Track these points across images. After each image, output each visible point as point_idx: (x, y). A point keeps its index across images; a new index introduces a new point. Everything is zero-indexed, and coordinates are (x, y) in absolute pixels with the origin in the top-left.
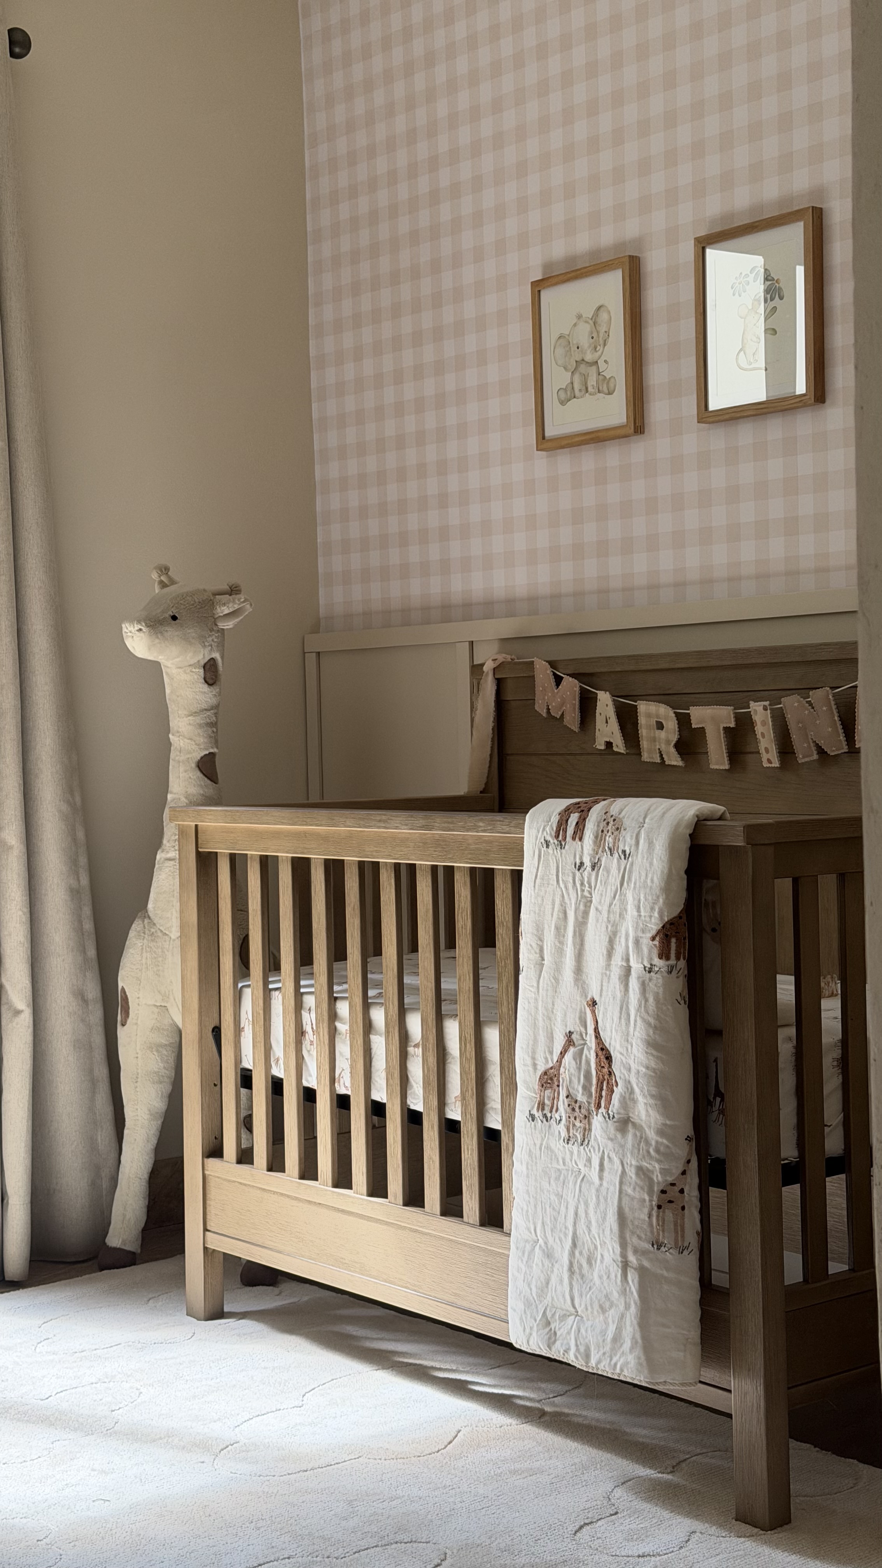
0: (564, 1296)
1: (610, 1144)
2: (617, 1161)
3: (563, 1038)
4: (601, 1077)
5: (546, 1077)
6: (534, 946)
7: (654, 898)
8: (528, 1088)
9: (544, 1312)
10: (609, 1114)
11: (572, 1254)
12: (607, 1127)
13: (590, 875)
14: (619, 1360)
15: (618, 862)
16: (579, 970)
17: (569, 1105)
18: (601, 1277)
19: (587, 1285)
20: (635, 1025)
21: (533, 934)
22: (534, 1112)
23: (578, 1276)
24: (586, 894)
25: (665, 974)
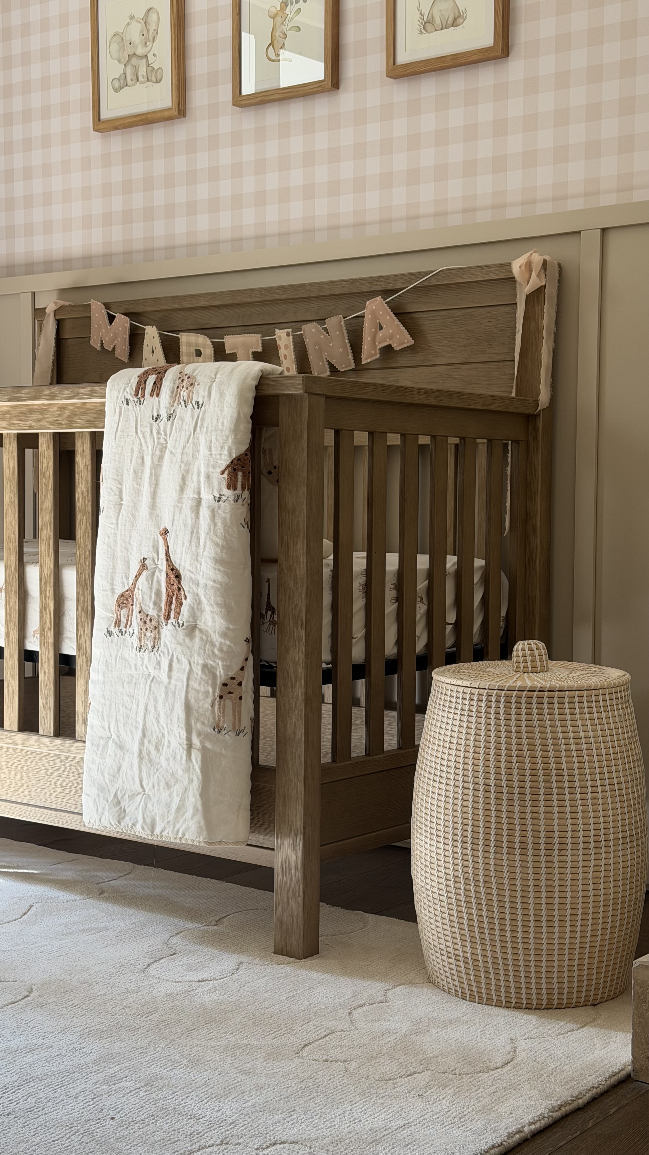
0: (133, 779)
1: (179, 648)
2: (185, 661)
3: (137, 564)
4: (171, 593)
5: (122, 598)
6: (114, 488)
7: (225, 438)
8: (106, 610)
9: (116, 794)
10: (178, 623)
11: (142, 743)
12: (177, 634)
13: (166, 424)
14: (182, 827)
15: (192, 411)
16: (153, 506)
17: (141, 619)
18: (167, 759)
19: (155, 768)
20: (204, 546)
21: (113, 479)
22: (112, 629)
23: (147, 761)
24: (162, 441)
25: (232, 502)
